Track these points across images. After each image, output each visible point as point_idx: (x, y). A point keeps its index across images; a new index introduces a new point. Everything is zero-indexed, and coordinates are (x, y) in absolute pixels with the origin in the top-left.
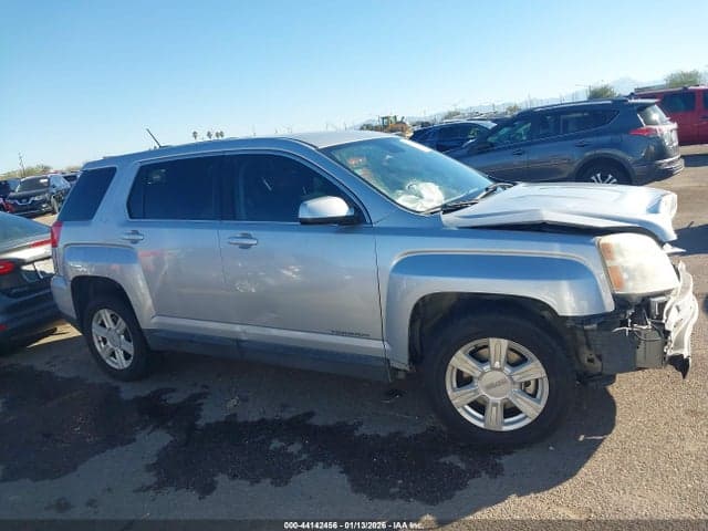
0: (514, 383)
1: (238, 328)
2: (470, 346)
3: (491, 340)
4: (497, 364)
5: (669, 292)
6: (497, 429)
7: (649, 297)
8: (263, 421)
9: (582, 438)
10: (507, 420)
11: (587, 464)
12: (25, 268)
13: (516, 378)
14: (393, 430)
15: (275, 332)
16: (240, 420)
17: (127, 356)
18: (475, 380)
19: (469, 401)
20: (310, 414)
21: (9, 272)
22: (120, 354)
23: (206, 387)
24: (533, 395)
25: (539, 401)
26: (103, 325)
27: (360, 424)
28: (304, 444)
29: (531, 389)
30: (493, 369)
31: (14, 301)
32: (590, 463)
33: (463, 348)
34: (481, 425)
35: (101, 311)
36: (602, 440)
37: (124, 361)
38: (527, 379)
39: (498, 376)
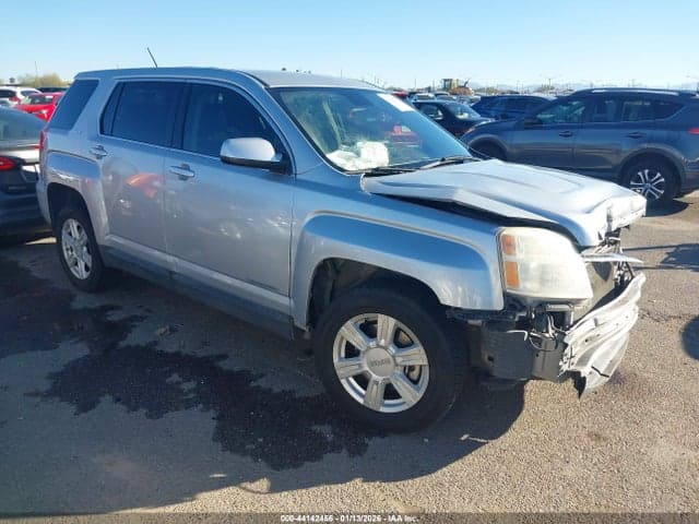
0: (397, 365)
1: (170, 259)
2: (360, 319)
3: (380, 315)
4: (383, 342)
5: (578, 301)
6: (375, 409)
7: (547, 303)
8: (177, 354)
9: (465, 437)
10: (387, 402)
11: (452, 465)
12: (26, 168)
13: (399, 360)
14: (288, 389)
15: (198, 269)
16: (158, 348)
17: (87, 268)
18: (361, 355)
19: (354, 373)
20: (223, 357)
21: (8, 170)
22: (81, 265)
23: (150, 311)
24: (415, 382)
25: (418, 390)
26: (70, 234)
27: (262, 376)
28: (199, 383)
29: (414, 375)
30: (378, 346)
31: (10, 197)
32: (456, 465)
33: (354, 319)
34: (361, 401)
35: (70, 220)
36: (484, 444)
37: (84, 272)
38: (411, 363)
39: (384, 355)
